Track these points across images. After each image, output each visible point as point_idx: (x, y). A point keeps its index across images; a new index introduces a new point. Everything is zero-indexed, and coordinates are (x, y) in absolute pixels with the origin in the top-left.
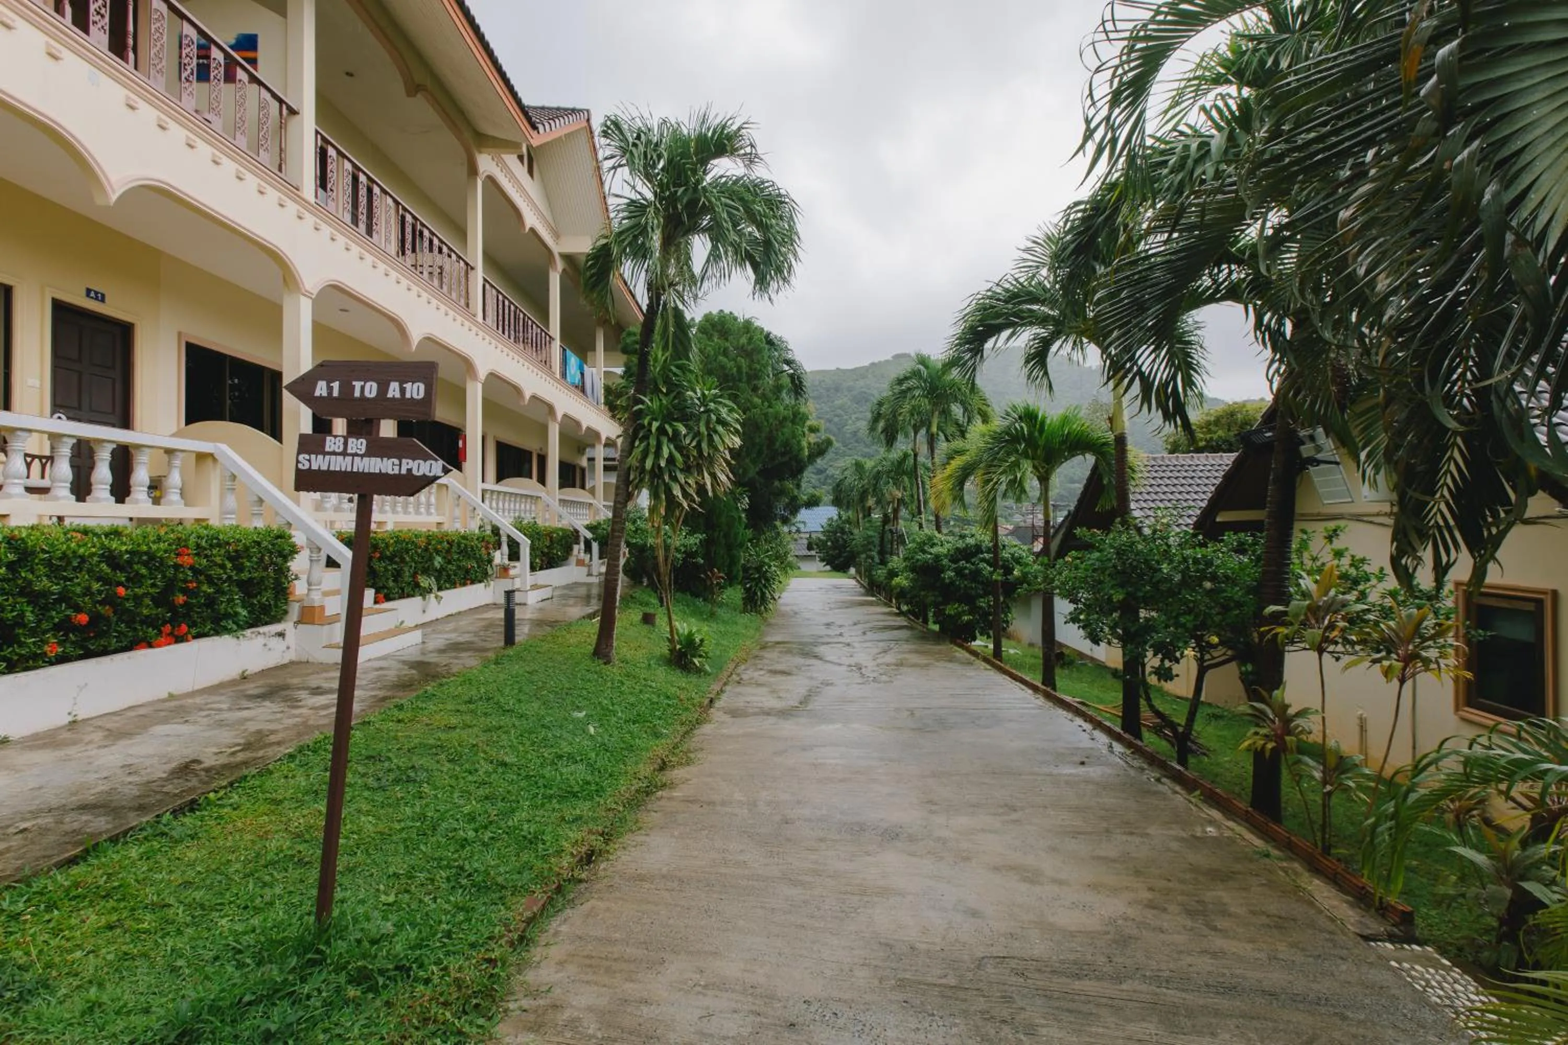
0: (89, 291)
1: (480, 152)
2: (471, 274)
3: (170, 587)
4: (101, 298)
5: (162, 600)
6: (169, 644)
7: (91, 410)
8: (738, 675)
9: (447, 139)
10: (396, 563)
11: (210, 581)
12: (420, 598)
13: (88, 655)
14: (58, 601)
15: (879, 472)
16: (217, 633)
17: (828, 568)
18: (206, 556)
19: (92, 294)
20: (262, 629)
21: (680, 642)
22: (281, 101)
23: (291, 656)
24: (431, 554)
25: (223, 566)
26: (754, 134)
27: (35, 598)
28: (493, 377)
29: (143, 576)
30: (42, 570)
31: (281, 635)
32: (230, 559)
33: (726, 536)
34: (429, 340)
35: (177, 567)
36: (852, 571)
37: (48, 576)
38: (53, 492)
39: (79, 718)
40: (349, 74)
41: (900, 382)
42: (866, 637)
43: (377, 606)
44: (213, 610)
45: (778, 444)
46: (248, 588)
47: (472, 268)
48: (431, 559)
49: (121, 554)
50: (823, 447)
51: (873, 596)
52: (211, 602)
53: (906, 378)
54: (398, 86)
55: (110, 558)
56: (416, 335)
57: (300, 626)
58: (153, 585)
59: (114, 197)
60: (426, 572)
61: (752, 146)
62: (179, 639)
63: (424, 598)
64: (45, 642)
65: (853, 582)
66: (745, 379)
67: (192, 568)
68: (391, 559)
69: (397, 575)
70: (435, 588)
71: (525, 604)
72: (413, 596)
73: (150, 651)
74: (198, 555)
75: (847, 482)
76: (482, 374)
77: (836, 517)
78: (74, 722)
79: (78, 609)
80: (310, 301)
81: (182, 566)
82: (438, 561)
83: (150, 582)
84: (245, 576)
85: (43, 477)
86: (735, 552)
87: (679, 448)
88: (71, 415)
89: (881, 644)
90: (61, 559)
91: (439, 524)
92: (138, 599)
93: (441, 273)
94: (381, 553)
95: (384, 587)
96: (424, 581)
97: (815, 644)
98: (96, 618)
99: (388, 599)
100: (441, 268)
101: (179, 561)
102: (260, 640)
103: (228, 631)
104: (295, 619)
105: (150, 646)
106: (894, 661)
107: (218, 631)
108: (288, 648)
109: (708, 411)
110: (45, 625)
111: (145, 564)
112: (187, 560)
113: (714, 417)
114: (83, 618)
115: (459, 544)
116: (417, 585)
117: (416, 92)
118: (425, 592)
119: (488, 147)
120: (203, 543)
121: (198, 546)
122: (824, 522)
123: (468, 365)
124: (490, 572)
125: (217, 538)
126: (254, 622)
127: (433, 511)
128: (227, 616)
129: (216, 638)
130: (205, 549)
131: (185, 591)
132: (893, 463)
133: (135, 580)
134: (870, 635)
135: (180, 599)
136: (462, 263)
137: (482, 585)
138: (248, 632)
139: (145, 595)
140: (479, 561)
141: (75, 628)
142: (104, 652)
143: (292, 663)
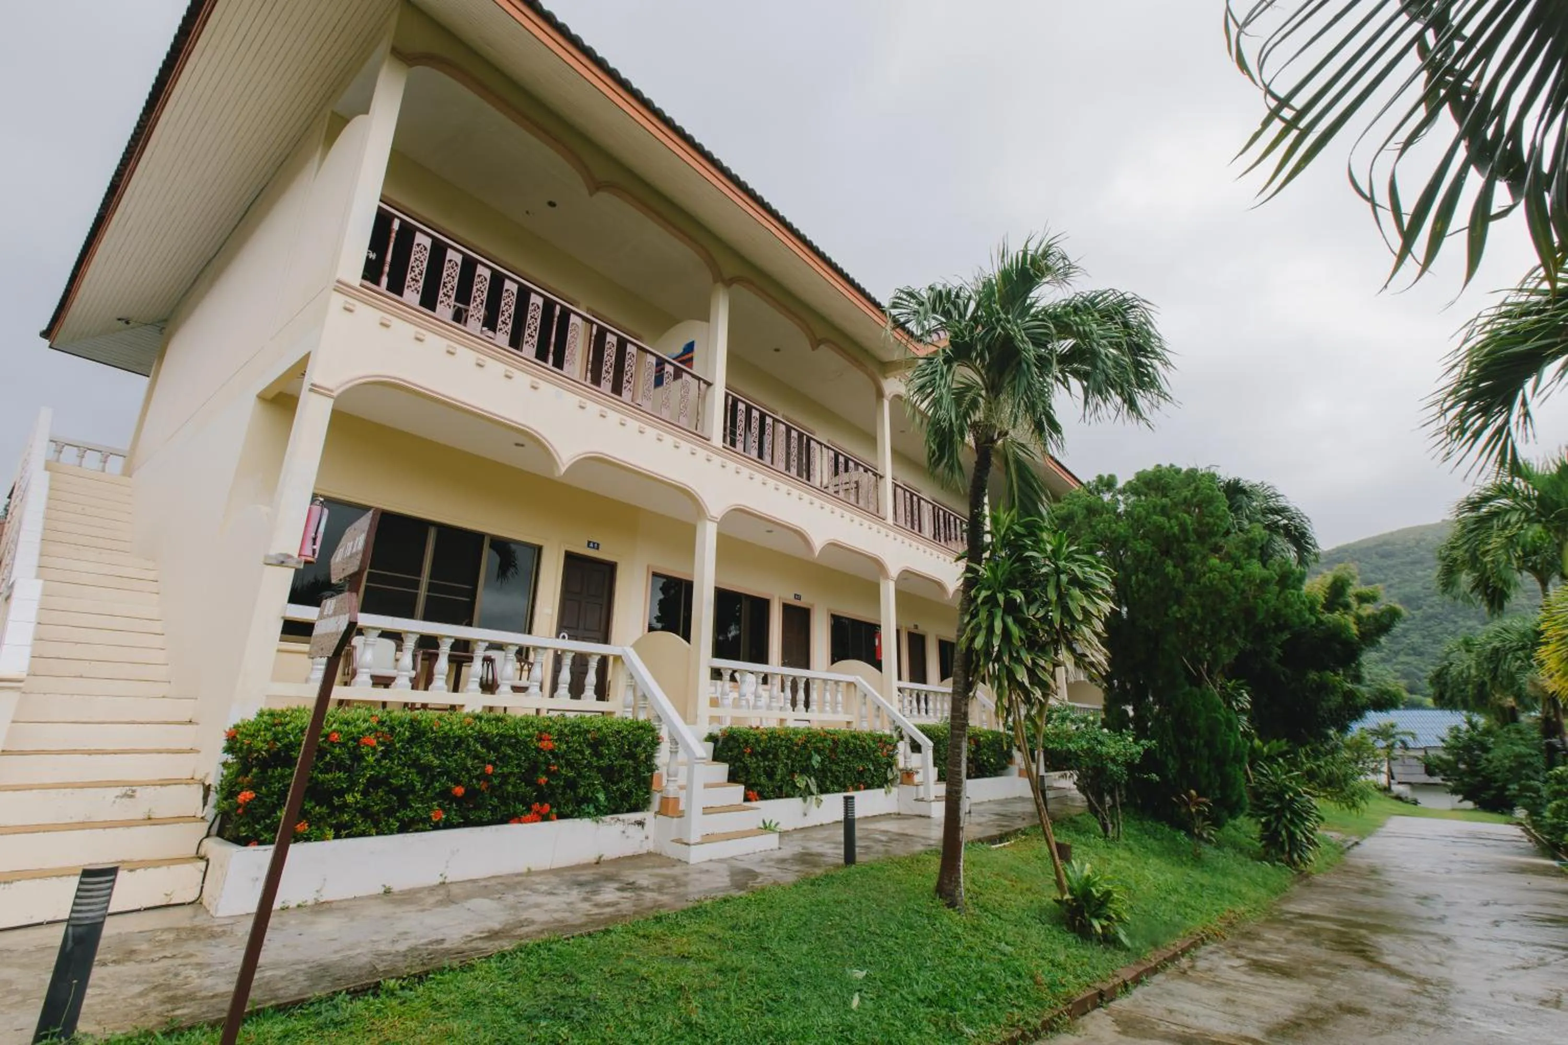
0: (589, 543)
1: (886, 378)
2: (881, 483)
3: (534, 768)
4: (596, 546)
5: (528, 777)
6: (536, 821)
7: (585, 629)
8: (1192, 959)
9: (857, 377)
10: (768, 760)
11: (569, 764)
12: (800, 799)
13: (467, 823)
14: (441, 774)
15: (1496, 650)
16: (579, 816)
17: (1469, 804)
18: (567, 742)
19: (591, 545)
20: (621, 816)
21: (1071, 891)
22: (699, 379)
23: (649, 846)
24: (810, 753)
25: (582, 752)
26: (1063, 246)
27: (423, 770)
28: (907, 575)
29: (510, 757)
30: (428, 748)
31: (641, 823)
32: (590, 745)
33: (1209, 744)
34: (834, 545)
35: (538, 750)
36: (1520, 813)
37: (433, 751)
38: (530, 690)
39: (447, 881)
40: (777, 350)
41: (1474, 505)
42: (1496, 932)
43: (747, 804)
44: (575, 793)
45: (1260, 616)
46: (610, 774)
47: (881, 477)
48: (810, 758)
49: (493, 737)
50: (1385, 621)
51: (1554, 858)
52: (571, 785)
53: (1485, 499)
54: (805, 343)
55: (484, 740)
56: (818, 543)
57: (659, 816)
58: (518, 766)
59: (563, 470)
60: (806, 770)
61: (1064, 258)
62: (545, 818)
63: (805, 801)
64: (431, 809)
65: (1517, 831)
66: (1193, 537)
67: (552, 752)
68: (764, 754)
69: (770, 775)
70: (814, 789)
71: (929, 817)
72: (793, 796)
73: (520, 825)
74: (559, 740)
75: (1454, 671)
76: (894, 571)
77: (1465, 727)
78: (444, 883)
79: (458, 783)
80: (716, 524)
81: (542, 749)
82: (816, 760)
83: (516, 762)
84: (604, 763)
85: (520, 679)
86: (1228, 769)
87: (1022, 623)
88: (572, 634)
89: (1523, 951)
90: (444, 738)
91: (849, 723)
92: (505, 777)
93: (857, 488)
94: (752, 749)
95: (755, 785)
96: (800, 782)
97: (1376, 929)
98: (471, 793)
99: (763, 796)
100: (857, 482)
101: (539, 745)
102: (619, 827)
103: (589, 815)
104: (657, 809)
105: (520, 822)
106: (1541, 992)
107: (581, 814)
108: (647, 838)
109: (1058, 571)
110: (430, 794)
111: (510, 745)
112: (545, 744)
113: (1064, 578)
114: (459, 791)
115: (846, 742)
116: (795, 786)
117: (819, 345)
118: (806, 793)
119: (891, 371)
120: (566, 731)
121: (561, 733)
122: (1445, 733)
123: (878, 565)
124: (890, 776)
125: (579, 726)
126: (615, 808)
127: (840, 709)
128: (586, 800)
129: (578, 820)
130: (567, 736)
131: (548, 773)
132: (1524, 635)
133: (503, 759)
134: (1507, 930)
135: (543, 779)
136: (870, 474)
137: (883, 790)
138: (608, 818)
139: (511, 773)
140: (877, 764)
141: (455, 799)
142: (480, 823)
143: (649, 854)
